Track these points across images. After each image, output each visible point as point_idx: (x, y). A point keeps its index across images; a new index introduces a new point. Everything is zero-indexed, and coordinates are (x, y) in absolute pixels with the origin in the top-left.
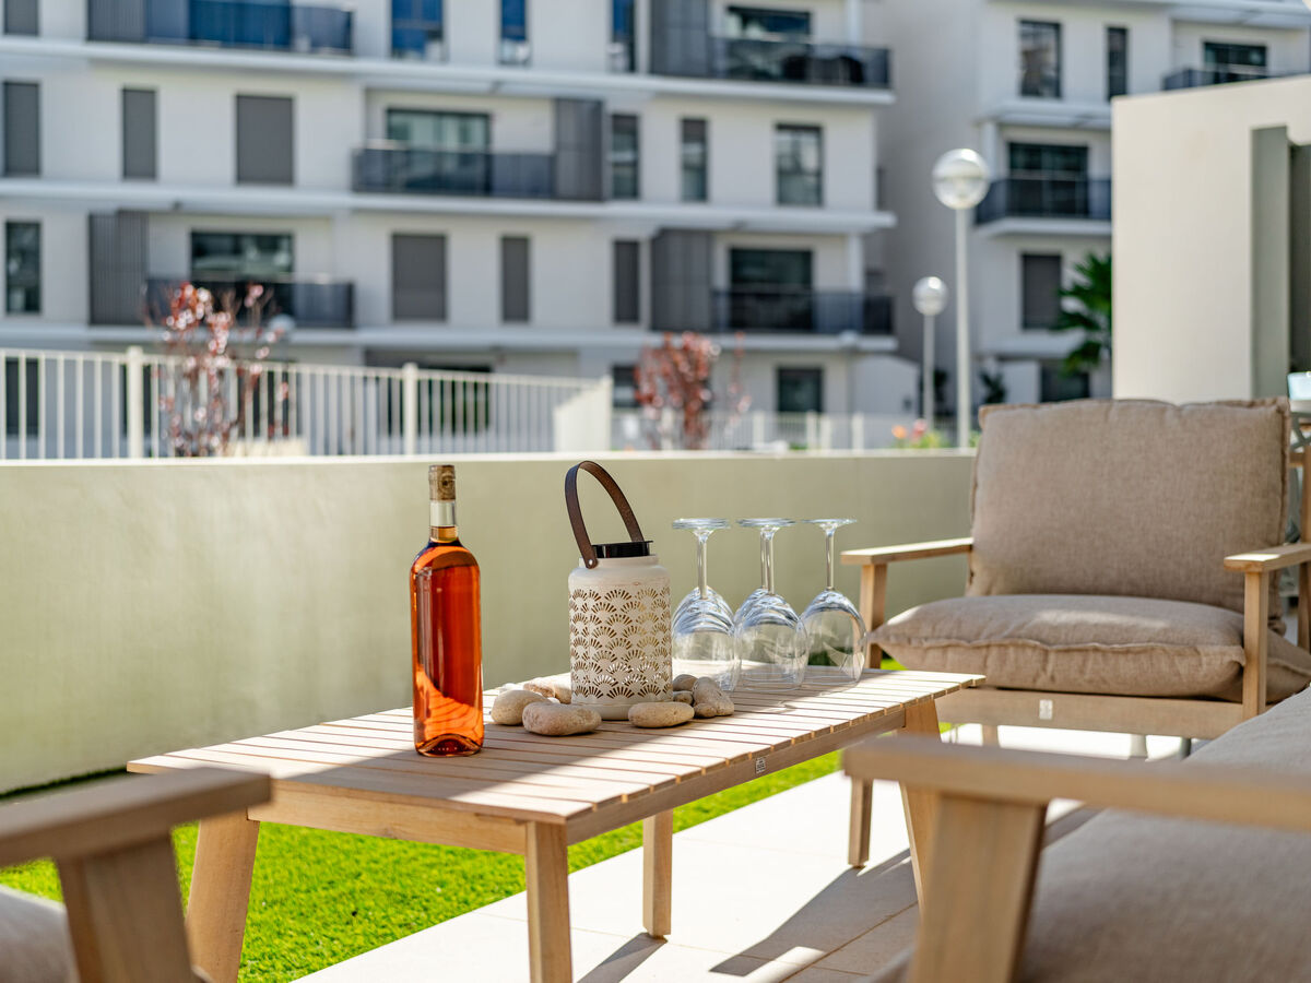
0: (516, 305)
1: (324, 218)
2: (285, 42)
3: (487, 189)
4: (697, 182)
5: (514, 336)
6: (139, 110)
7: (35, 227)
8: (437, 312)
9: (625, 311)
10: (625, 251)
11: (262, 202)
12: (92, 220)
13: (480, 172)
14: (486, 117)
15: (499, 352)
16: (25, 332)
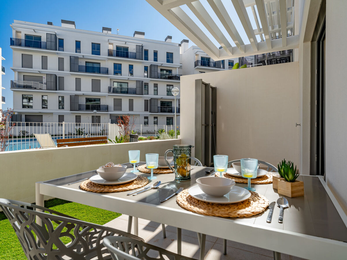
0: (131, 109)
1: (105, 96)
2: (99, 72)
3: (127, 93)
4: (156, 92)
5: (131, 113)
6: (78, 81)
7: (63, 97)
8: (121, 110)
9: (146, 110)
10: (146, 102)
11: (96, 94)
12: (70, 96)
13: (127, 90)
14: (128, 83)
15: (129, 115)
16: (61, 112)
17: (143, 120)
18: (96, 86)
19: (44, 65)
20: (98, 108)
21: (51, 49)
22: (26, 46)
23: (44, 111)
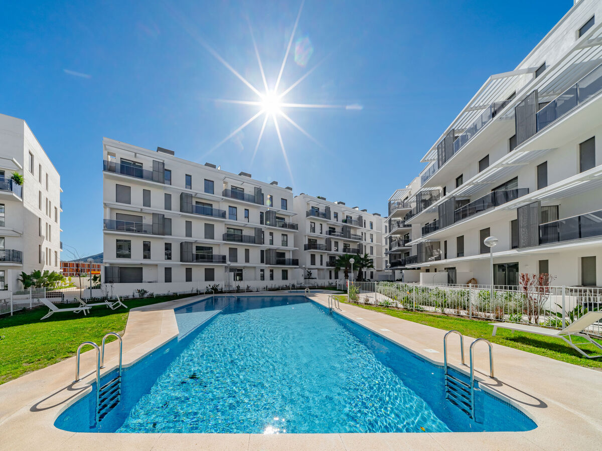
0: (247, 260)
1: (219, 245)
2: (212, 215)
3: (241, 241)
4: (272, 243)
5: (247, 265)
6: (189, 225)
7: (171, 244)
8: (236, 261)
9: (262, 261)
10: (262, 252)
11: (208, 242)
12: (181, 244)
13: (240, 238)
14: (241, 230)
15: (244, 267)
16: (168, 263)
17: (259, 273)
18: (209, 231)
19: (147, 202)
20: (210, 259)
21: (158, 182)
22: (122, 172)
23: (147, 261)
